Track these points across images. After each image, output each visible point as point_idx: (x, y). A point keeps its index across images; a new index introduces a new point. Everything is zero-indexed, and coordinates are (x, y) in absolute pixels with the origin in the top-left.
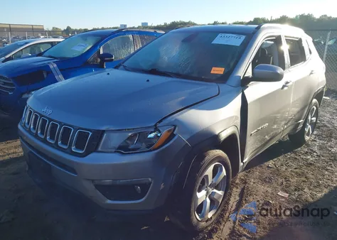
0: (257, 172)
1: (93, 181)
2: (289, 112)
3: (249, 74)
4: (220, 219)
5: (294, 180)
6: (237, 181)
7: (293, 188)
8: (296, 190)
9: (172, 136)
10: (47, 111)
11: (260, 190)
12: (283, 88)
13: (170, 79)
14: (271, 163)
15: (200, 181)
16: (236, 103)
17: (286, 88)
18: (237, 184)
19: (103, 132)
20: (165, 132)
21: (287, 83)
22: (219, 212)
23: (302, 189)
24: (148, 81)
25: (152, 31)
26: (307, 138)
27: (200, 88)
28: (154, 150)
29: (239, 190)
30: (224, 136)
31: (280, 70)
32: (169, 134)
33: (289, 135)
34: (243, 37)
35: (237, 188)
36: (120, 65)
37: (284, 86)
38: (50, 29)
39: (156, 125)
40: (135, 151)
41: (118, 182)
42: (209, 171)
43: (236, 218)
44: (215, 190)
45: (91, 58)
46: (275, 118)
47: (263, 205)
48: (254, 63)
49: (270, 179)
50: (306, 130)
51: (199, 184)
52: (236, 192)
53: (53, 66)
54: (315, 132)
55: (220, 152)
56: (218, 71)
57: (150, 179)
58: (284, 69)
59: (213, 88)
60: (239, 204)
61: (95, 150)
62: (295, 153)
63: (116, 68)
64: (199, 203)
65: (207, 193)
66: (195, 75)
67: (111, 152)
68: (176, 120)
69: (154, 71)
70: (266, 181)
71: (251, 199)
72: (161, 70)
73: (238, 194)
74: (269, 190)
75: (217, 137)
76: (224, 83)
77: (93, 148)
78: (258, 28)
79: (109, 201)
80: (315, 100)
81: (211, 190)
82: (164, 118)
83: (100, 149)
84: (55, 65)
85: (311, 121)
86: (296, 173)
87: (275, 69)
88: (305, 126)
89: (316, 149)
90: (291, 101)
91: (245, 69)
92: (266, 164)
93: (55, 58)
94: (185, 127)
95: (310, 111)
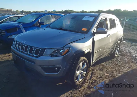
0: (97, 67)
1: (41, 66)
2: (109, 45)
3: (95, 31)
4: (84, 82)
5: (111, 70)
6: (90, 70)
7: (110, 72)
8: (111, 73)
9: (69, 51)
10: (24, 42)
11: (99, 73)
12: (107, 36)
13: (67, 32)
14: (102, 64)
15: (78, 68)
16: (91, 41)
17: (108, 37)
18: (90, 71)
19: (45, 49)
20: (66, 50)
21: (109, 35)
22: (84, 79)
23: (114, 73)
24: (60, 32)
25: (59, 14)
26: (116, 55)
27: (78, 35)
28: (62, 56)
29: (91, 73)
30: (86, 52)
31: (106, 30)
32: (68, 50)
33: (110, 54)
34: (94, 18)
35: (90, 72)
36: (48, 26)
37: (108, 36)
38: (15, 11)
39: (63, 47)
40: (56, 56)
41: (49, 67)
42: (81, 64)
43: (90, 82)
44: (82, 72)
45: (35, 23)
46: (104, 48)
47: (99, 78)
48: (97, 27)
49: (102, 69)
50: (116, 52)
51: (77, 69)
52: (90, 73)
53: (21, 26)
54: (119, 54)
55: (84, 58)
56: (85, 29)
57: (61, 66)
58: (108, 30)
59: (83, 36)
60: (91, 77)
61: (42, 55)
62: (111, 61)
63: (47, 27)
64: (77, 75)
65: (80, 72)
66: (77, 31)
67: (48, 56)
68: (70, 46)
69: (61, 29)
70: (101, 70)
71: (95, 76)
72: (64, 29)
73: (91, 74)
74: (102, 73)
75: (84, 52)
76: (87, 34)
77: (41, 54)
78: (99, 15)
79: (46, 73)
80: (119, 42)
81: (81, 71)
82: (66, 45)
83: (44, 55)
84: (22, 26)
85: (118, 49)
86: (112, 67)
87: (105, 30)
88: (115, 51)
89: (119, 59)
90: (110, 41)
91: (94, 29)
92: (101, 64)
93: (21, 23)
94: (73, 48)
95: (117, 45)
